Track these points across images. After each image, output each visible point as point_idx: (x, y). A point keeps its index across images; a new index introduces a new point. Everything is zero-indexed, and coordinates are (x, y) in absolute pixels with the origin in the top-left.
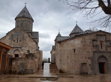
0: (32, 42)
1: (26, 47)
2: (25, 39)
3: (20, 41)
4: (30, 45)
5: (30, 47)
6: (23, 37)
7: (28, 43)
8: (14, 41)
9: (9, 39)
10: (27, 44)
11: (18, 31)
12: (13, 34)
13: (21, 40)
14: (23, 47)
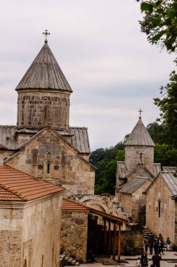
0: (86, 170)
1: (71, 183)
2: (69, 163)
3: (56, 168)
4: (82, 180)
5: (81, 184)
6: (64, 158)
7: (78, 175)
8: (41, 167)
9: (28, 162)
10: (74, 176)
11: (48, 140)
12: (37, 148)
13: (59, 165)
14: (65, 183)
